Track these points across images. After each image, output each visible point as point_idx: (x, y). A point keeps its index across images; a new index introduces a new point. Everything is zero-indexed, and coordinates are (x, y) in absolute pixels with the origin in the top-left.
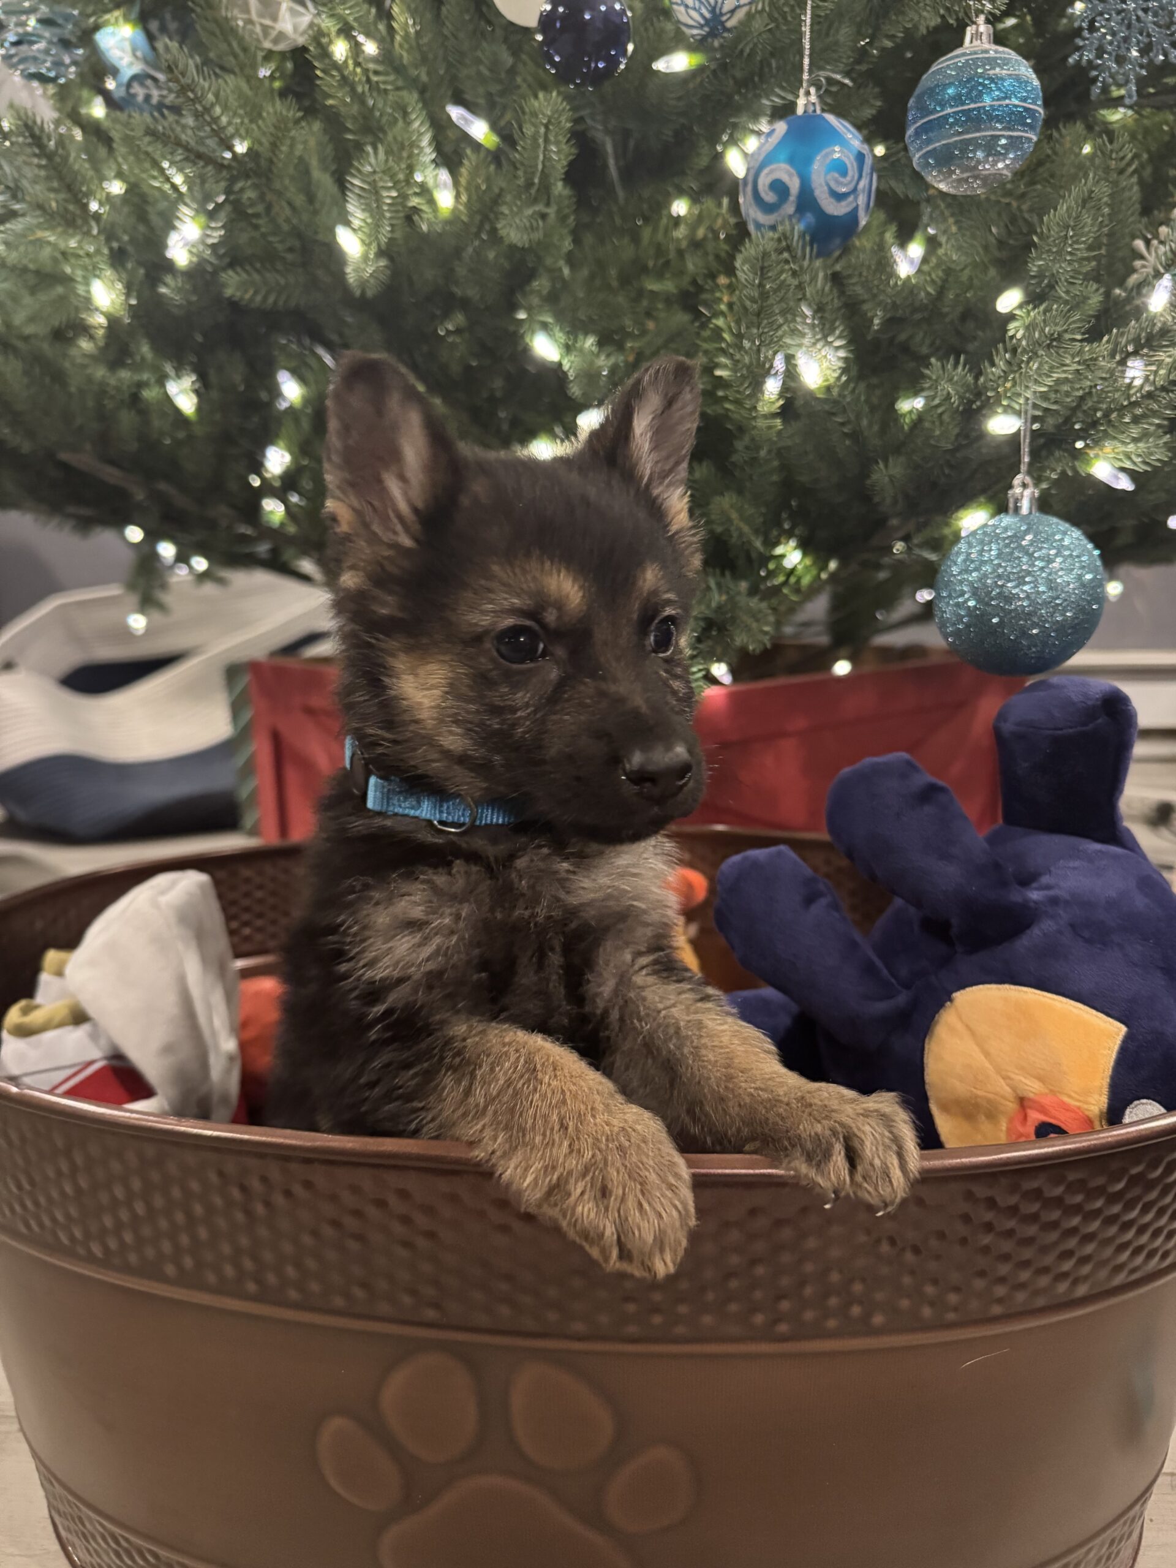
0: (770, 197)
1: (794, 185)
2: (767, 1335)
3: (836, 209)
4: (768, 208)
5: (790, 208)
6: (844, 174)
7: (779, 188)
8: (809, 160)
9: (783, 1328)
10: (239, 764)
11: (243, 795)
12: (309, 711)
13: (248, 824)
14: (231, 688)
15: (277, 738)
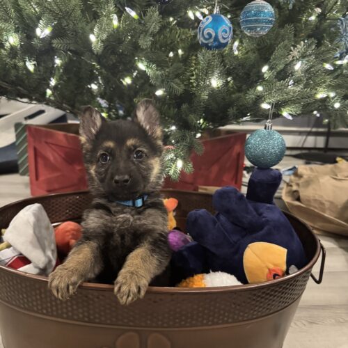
0: (207, 37)
1: (214, 35)
2: (207, 325)
3: (223, 41)
4: (206, 39)
5: (212, 40)
6: (226, 33)
7: (209, 34)
8: (217, 29)
9: (210, 323)
10: (18, 153)
11: (19, 162)
12: (47, 143)
13: (21, 171)
14: (16, 130)
15: (35, 149)
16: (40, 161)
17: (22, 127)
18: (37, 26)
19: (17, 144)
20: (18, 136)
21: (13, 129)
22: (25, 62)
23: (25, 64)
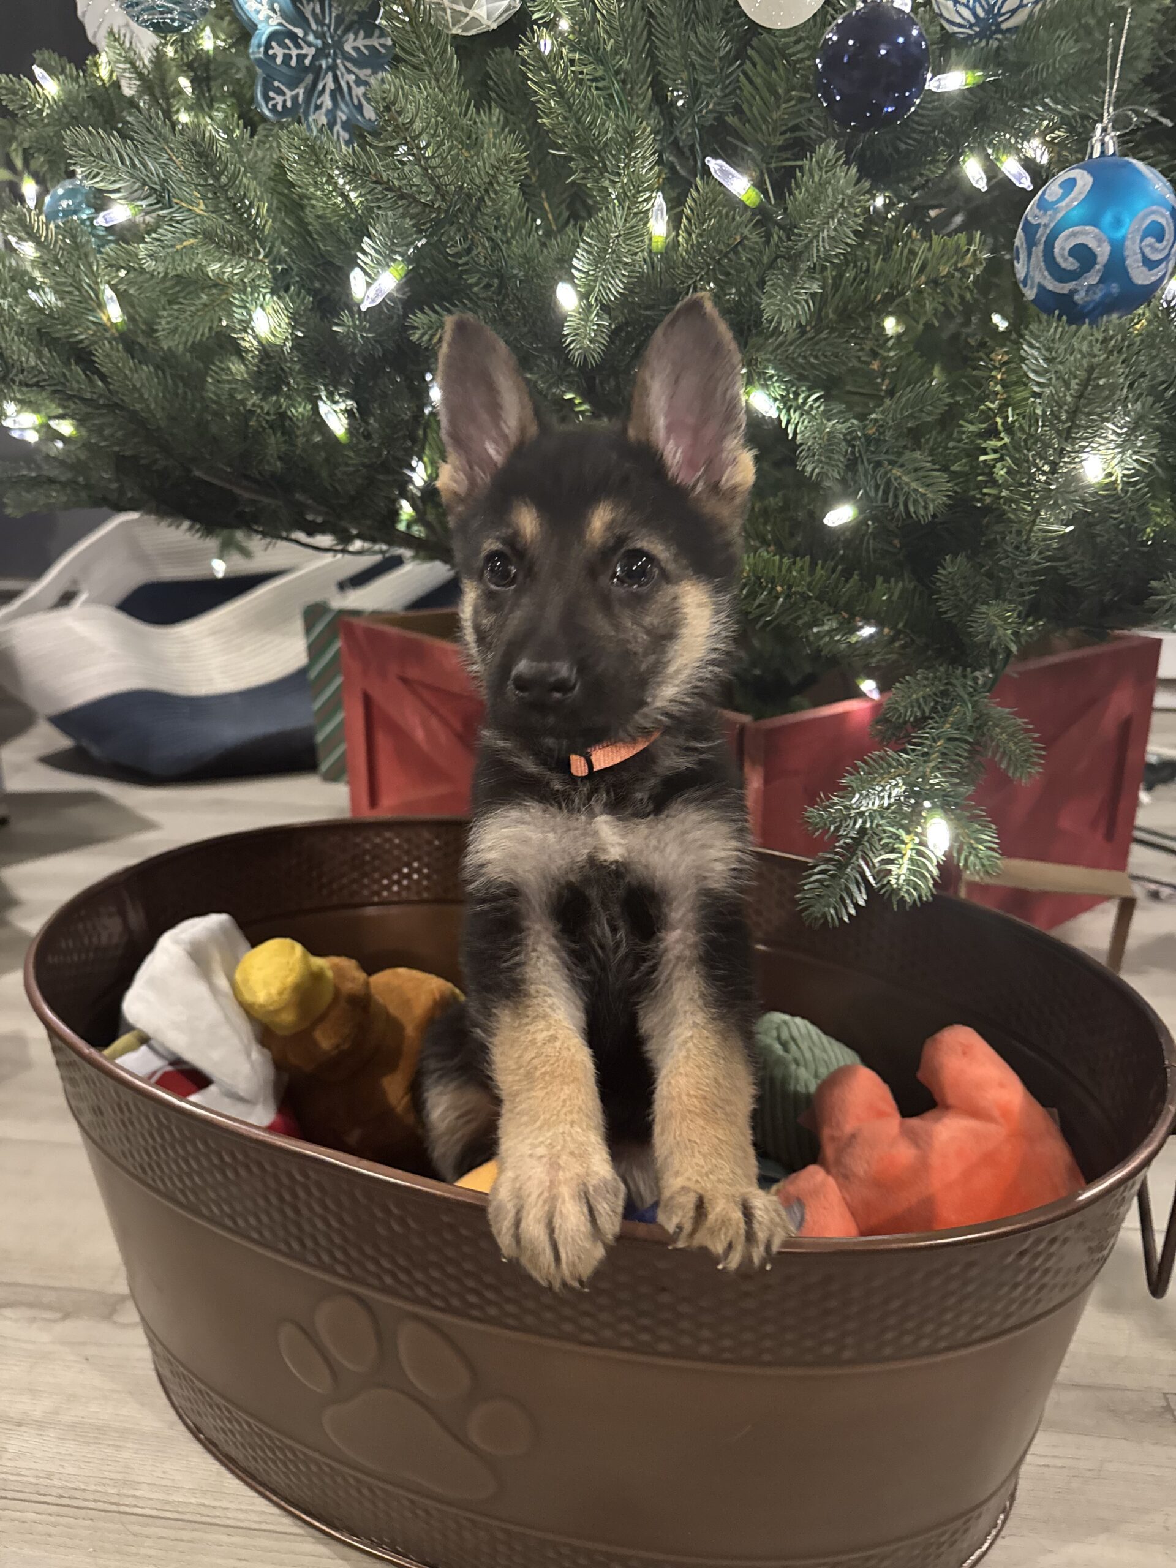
0: (1070, 264)
1: (1103, 253)
3: (1144, 277)
4: (1064, 276)
5: (1092, 278)
6: (1160, 238)
7: (1082, 253)
8: (1119, 225)
10: (317, 705)
11: (320, 737)
12: (404, 680)
13: (324, 767)
14: (308, 629)
15: (368, 702)
16: (383, 741)
17: (327, 618)
18: (353, 263)
19: (313, 674)
20: (315, 650)
21: (298, 625)
22: (314, 401)
23: (316, 409)
